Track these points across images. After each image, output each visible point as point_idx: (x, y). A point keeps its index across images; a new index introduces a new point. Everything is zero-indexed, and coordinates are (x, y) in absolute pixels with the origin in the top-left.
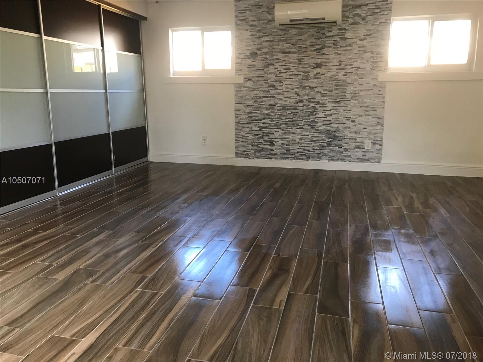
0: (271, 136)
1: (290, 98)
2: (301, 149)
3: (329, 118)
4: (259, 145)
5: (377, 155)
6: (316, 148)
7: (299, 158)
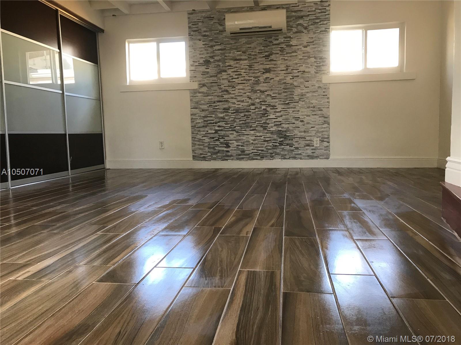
0: (226, 138)
1: (243, 101)
2: (255, 149)
3: (280, 119)
4: (215, 148)
5: (326, 152)
6: (269, 148)
7: (254, 158)
